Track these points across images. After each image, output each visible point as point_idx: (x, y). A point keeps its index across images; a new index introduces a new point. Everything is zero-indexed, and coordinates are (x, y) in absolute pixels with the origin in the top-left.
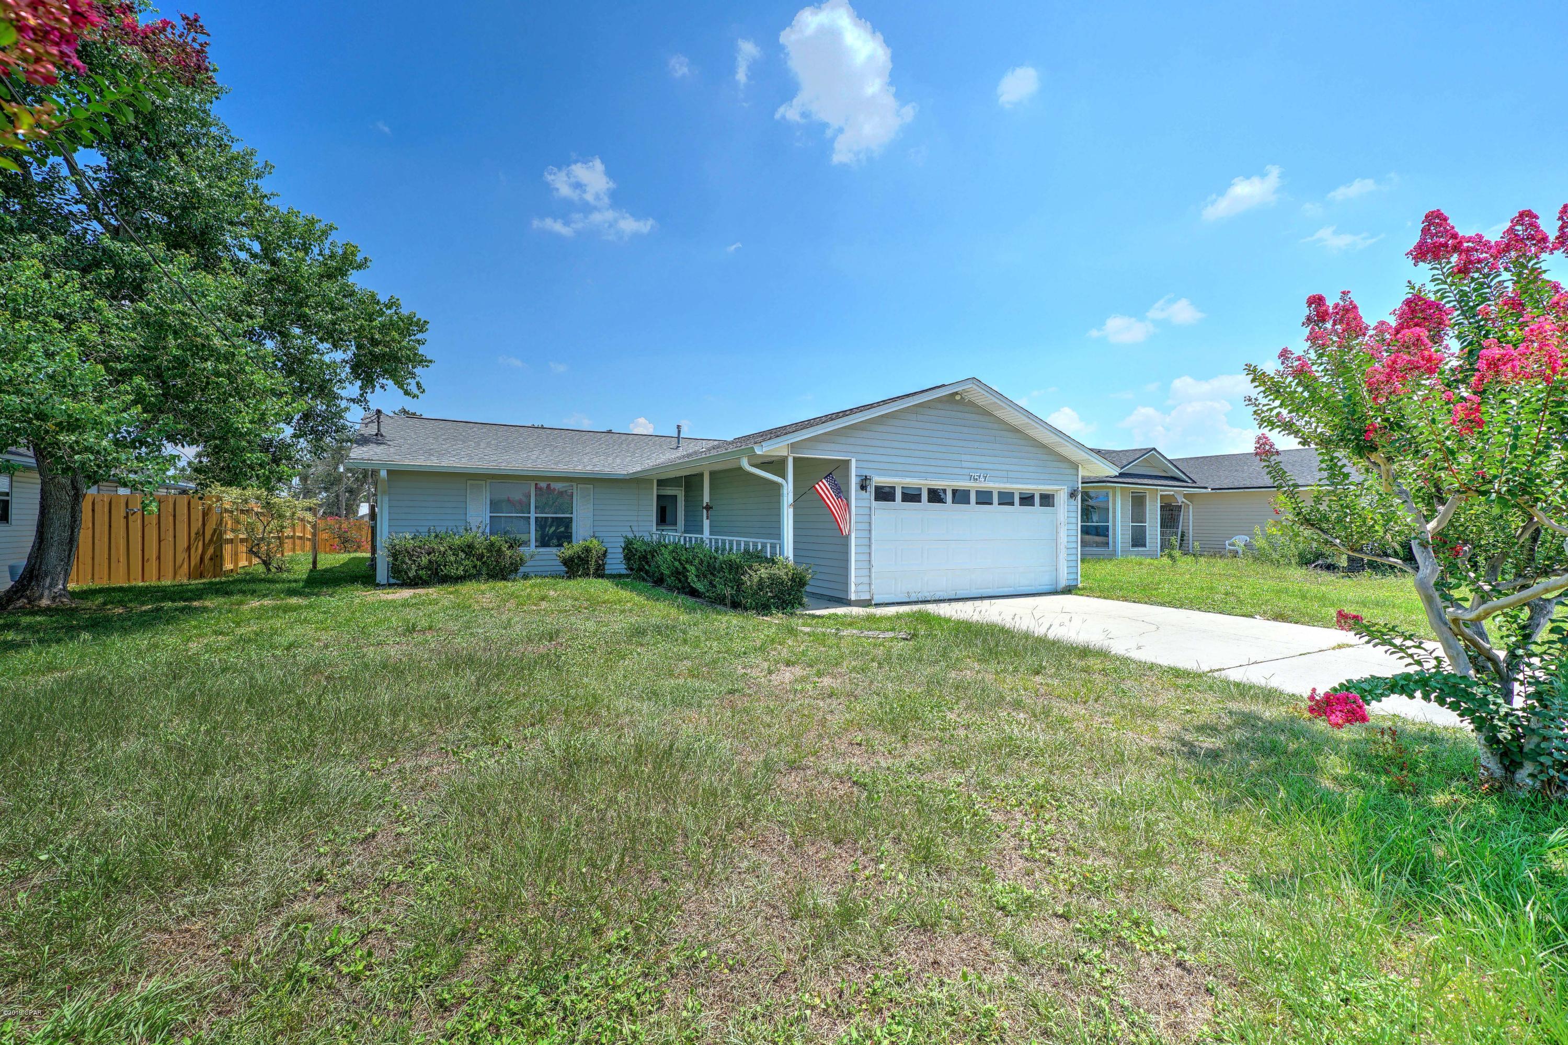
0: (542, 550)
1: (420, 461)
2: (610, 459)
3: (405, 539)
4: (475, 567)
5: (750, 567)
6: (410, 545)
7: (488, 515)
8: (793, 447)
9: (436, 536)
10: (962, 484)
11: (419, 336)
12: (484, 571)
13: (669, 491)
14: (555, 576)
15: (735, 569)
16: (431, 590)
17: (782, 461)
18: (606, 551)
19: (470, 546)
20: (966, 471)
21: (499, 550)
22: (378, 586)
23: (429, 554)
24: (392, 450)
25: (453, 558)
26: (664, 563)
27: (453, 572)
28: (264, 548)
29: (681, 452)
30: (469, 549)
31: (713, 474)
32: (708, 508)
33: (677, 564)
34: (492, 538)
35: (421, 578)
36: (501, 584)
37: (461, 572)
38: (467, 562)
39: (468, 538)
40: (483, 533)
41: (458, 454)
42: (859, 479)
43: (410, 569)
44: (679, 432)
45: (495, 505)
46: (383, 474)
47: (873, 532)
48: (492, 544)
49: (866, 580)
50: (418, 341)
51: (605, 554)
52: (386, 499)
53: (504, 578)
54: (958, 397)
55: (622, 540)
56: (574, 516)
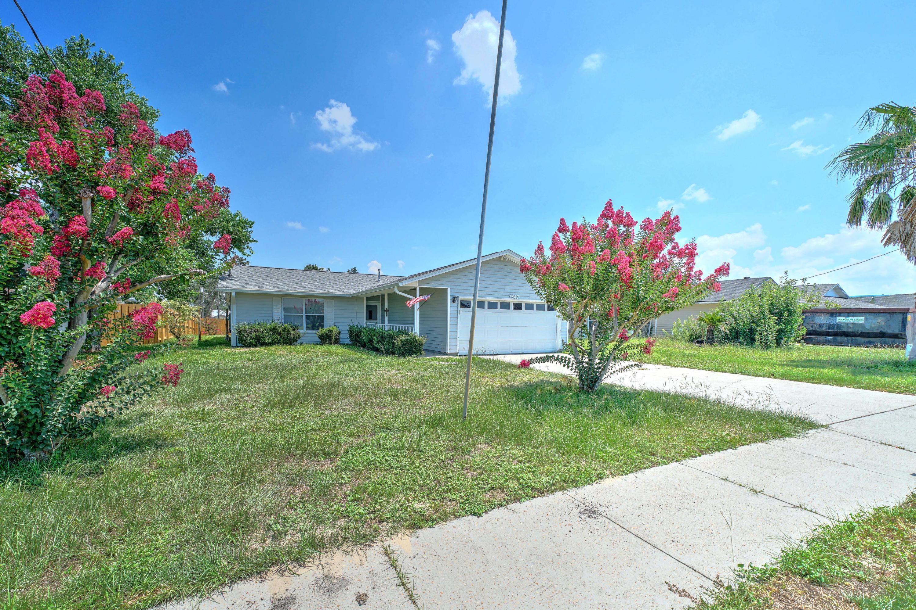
0: (309, 331)
1: (250, 288)
2: (343, 287)
3: (244, 325)
4: (277, 338)
5: (398, 337)
6: (247, 327)
7: (283, 314)
8: (419, 282)
9: (259, 324)
10: (506, 300)
11: (249, 230)
12: (281, 341)
13: (373, 303)
14: (315, 344)
15: (392, 337)
16: (257, 349)
17: (415, 289)
18: (340, 332)
19: (275, 329)
20: (508, 294)
21: (288, 331)
22: (232, 347)
23: (255, 332)
24: (237, 283)
25: (266, 334)
26: (365, 336)
27: (267, 341)
28: (177, 330)
29: (380, 283)
30: (274, 330)
31: (389, 295)
32: (387, 311)
33: (370, 336)
34: (285, 325)
35: (252, 343)
36: (289, 347)
37: (270, 341)
38: (273, 336)
39: (274, 325)
40: (281, 323)
41: (268, 285)
42: (452, 297)
43: (247, 339)
44: (379, 273)
45: (286, 310)
46: (233, 294)
47: (459, 322)
48: (285, 328)
49: (455, 344)
50: (249, 232)
51: (339, 333)
52: (235, 306)
53: (291, 344)
54: (502, 259)
55: (348, 327)
56: (324, 315)
